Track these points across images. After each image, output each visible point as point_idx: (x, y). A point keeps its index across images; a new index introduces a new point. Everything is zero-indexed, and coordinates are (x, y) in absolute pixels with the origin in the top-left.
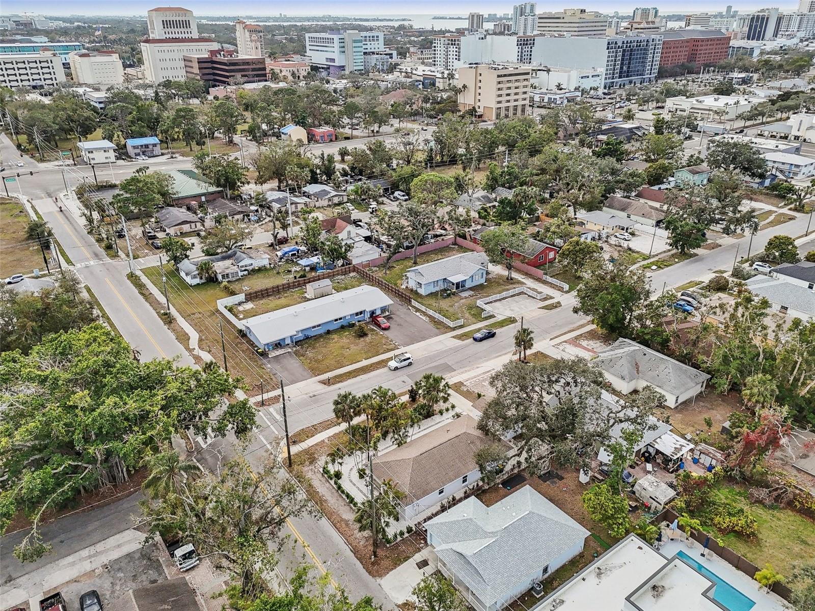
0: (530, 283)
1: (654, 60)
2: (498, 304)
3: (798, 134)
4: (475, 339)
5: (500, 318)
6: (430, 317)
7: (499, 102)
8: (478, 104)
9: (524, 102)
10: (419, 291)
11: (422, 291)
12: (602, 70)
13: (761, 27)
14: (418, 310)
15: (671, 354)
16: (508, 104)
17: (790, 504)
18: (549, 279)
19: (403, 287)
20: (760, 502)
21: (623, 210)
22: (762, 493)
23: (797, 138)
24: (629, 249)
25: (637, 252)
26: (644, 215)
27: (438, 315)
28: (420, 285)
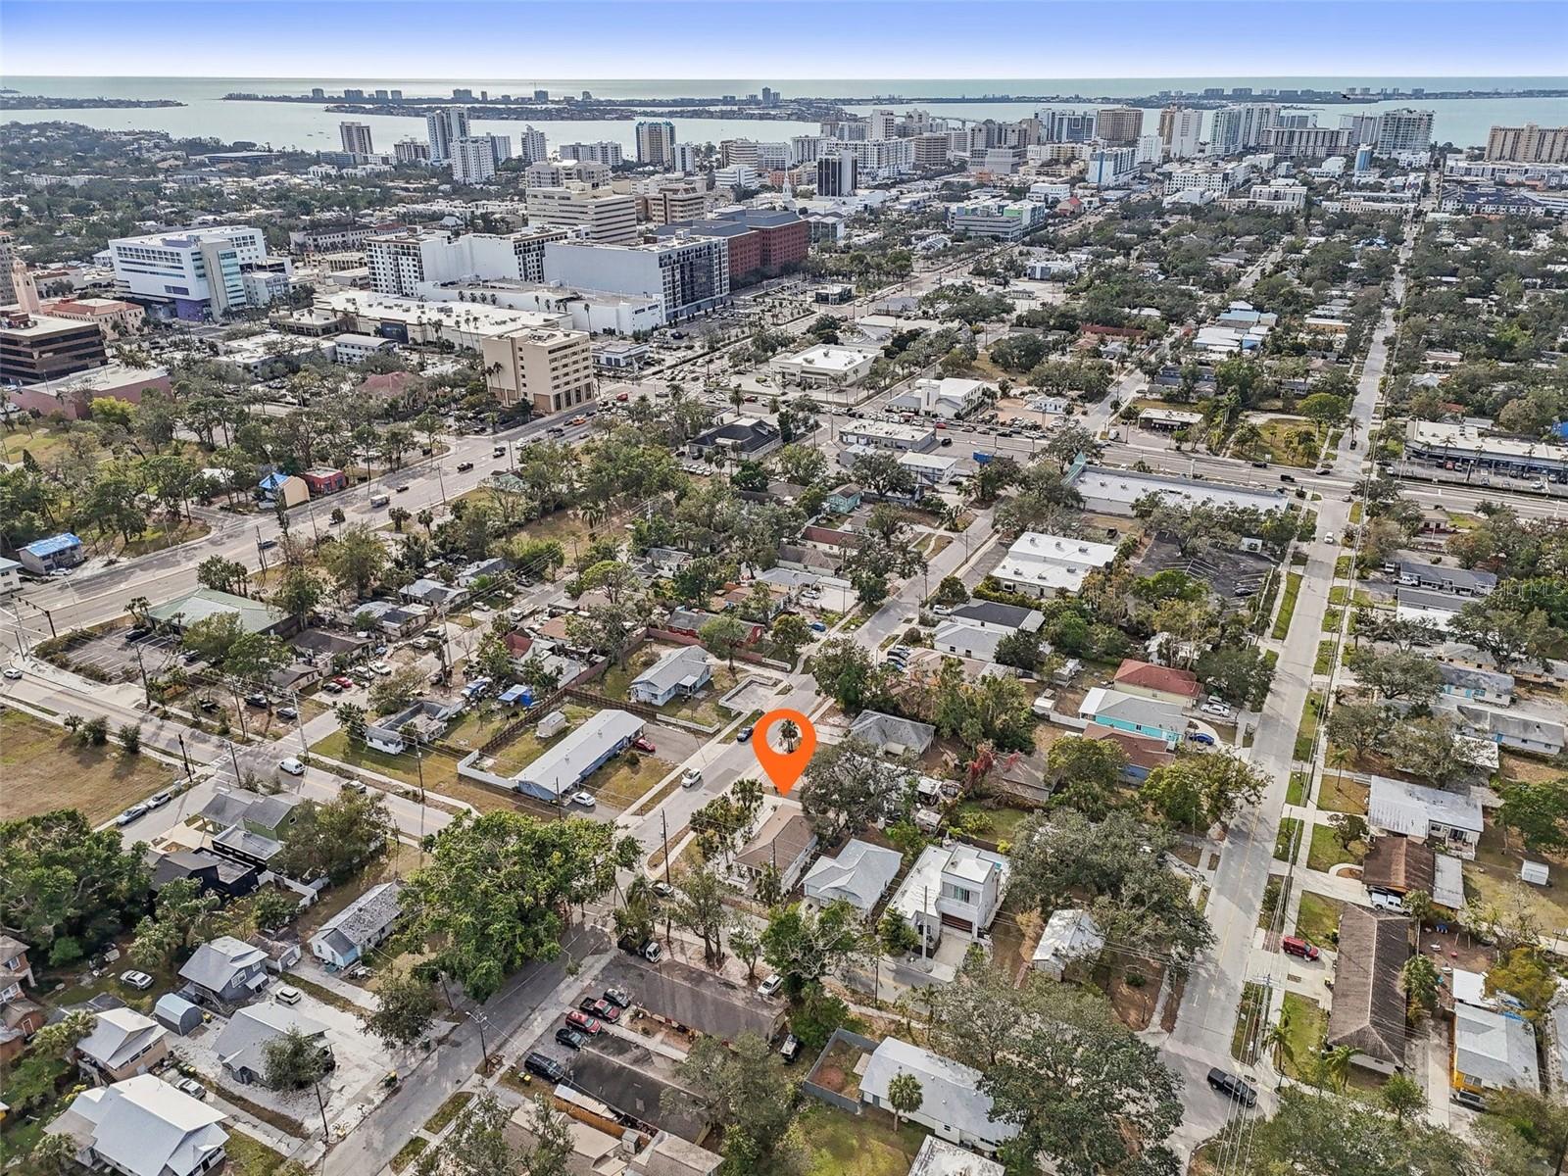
0: (753, 669)
1: (723, 272)
2: (736, 699)
3: (928, 409)
4: (740, 740)
5: (747, 713)
6: (684, 728)
7: (557, 387)
8: (524, 389)
9: (587, 381)
10: (654, 702)
11: (659, 702)
12: (659, 297)
13: (834, 176)
14: (668, 724)
15: (903, 716)
16: (567, 388)
17: (1007, 805)
18: (770, 661)
19: (633, 700)
20: (990, 808)
21: (799, 561)
22: (989, 802)
23: (927, 413)
24: (823, 610)
25: (831, 612)
26: (821, 566)
27: (690, 725)
28: (655, 696)
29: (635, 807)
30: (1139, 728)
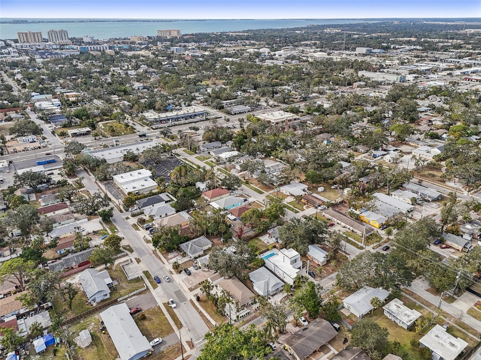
2: (130, 274)
4: (159, 283)
5: (142, 275)
10: (106, 297)
24: (94, 232)
25: (98, 231)
26: (68, 219)
27: (135, 292)
28: (106, 295)
29: (175, 327)
30: (233, 205)
